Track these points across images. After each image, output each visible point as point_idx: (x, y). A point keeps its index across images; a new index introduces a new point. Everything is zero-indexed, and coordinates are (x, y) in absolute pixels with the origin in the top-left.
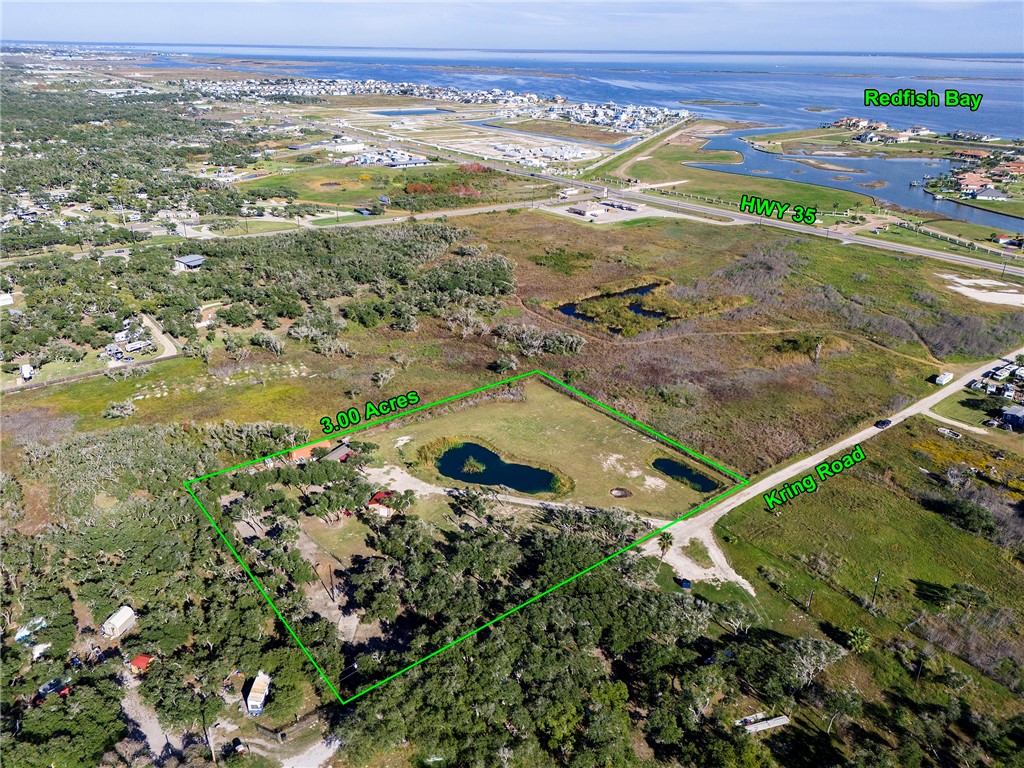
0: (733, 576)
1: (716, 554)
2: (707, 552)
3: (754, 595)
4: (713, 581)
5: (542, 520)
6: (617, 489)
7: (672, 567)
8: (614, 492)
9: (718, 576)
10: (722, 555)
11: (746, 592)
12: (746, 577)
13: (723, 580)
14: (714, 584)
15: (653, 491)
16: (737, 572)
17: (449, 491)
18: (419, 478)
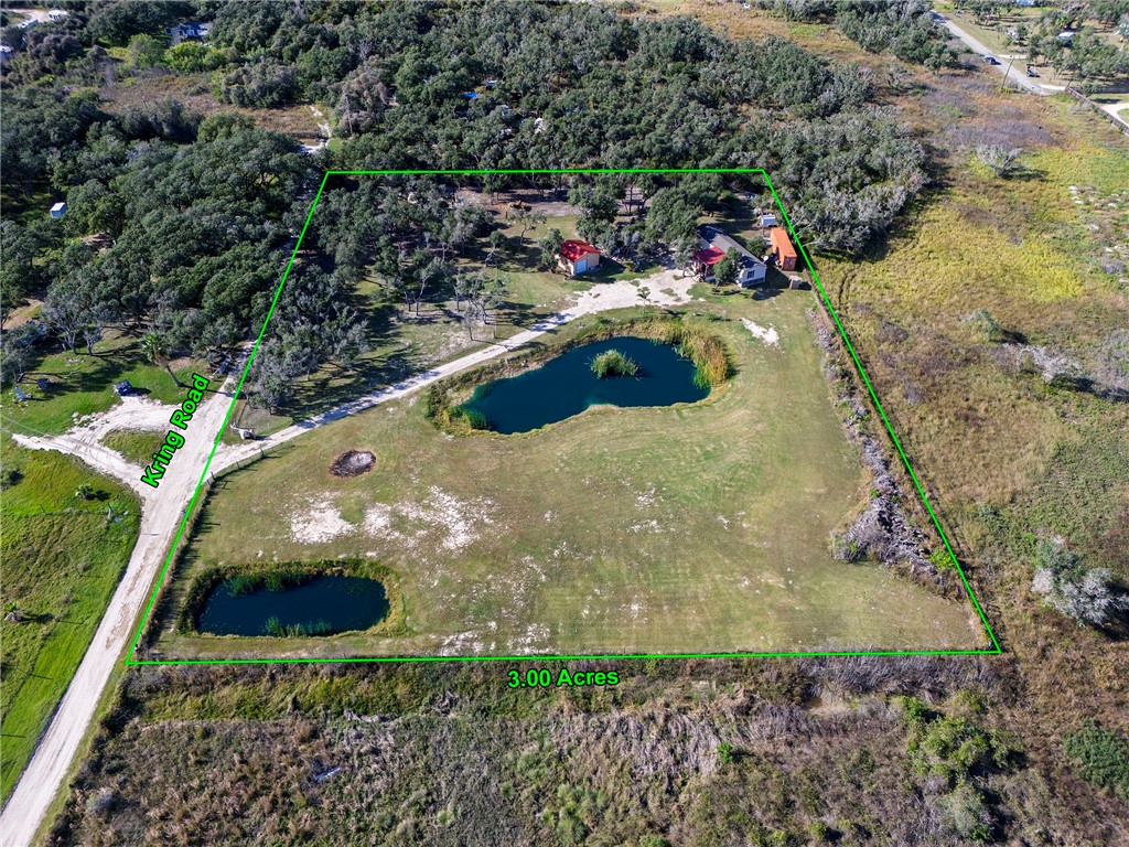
0: (62, 444)
1: (109, 462)
2: (124, 455)
3: (15, 436)
4: (89, 421)
5: (405, 355)
6: (368, 467)
7: (163, 404)
8: (366, 459)
9: (85, 430)
10: (98, 465)
11: (29, 434)
12: (38, 454)
13: (75, 429)
14: (85, 418)
15: (304, 506)
16: (56, 453)
17: (563, 317)
18: (627, 308)
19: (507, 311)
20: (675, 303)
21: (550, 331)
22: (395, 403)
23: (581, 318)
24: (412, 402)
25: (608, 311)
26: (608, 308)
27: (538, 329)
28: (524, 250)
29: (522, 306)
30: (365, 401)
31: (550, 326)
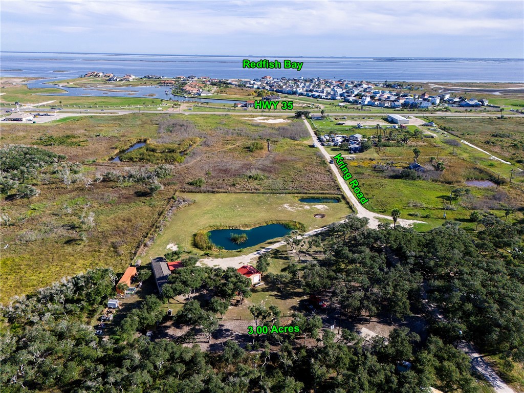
12: (412, 219)
17: (257, 253)
18: (227, 257)
19: (283, 256)
20: (203, 260)
21: (264, 248)
22: (316, 228)
23: (249, 253)
24: (310, 228)
25: (237, 256)
26: (236, 257)
27: (268, 249)
28: (279, 290)
29: (276, 258)
30: (326, 229)
31: (263, 250)
